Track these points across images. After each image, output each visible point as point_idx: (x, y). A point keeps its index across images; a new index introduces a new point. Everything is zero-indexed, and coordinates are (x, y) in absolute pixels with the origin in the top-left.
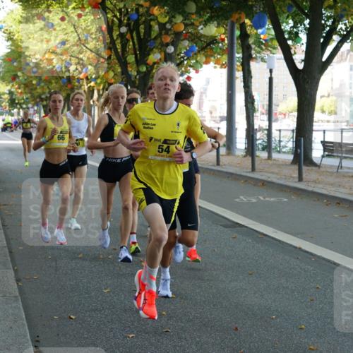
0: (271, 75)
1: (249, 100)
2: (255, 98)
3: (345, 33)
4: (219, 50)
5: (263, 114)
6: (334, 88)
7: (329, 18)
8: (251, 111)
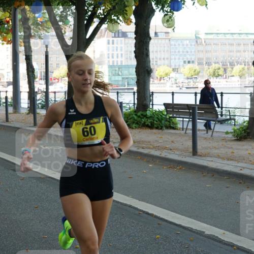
0: (47, 50)
1: (30, 69)
2: (34, 67)
3: (103, 16)
4: (5, 30)
5: (41, 79)
6: (96, 58)
7: (90, 5)
8: (32, 78)
